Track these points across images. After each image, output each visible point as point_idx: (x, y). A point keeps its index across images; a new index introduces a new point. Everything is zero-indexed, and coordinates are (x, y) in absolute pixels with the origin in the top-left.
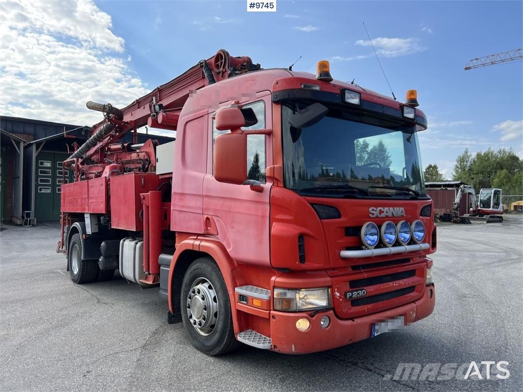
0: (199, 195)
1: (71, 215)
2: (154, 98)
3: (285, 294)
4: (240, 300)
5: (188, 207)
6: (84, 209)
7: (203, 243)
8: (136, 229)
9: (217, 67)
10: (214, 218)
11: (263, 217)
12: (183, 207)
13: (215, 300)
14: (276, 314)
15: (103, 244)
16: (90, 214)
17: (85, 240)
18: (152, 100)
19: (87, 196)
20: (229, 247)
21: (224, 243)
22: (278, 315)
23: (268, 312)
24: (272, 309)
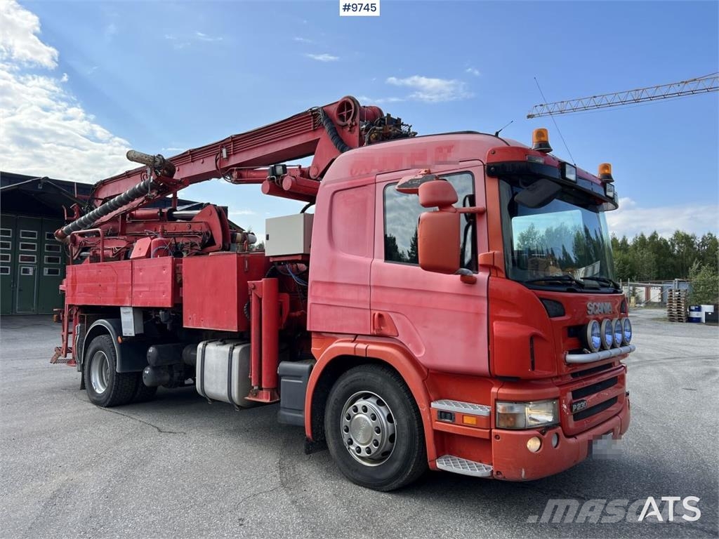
0: (365, 286)
1: (84, 309)
2: (224, 151)
3: (512, 408)
4: (441, 418)
5: (344, 300)
6: (123, 301)
7: (371, 347)
8: (238, 329)
9: (341, 117)
10: (390, 314)
11: (478, 314)
12: (334, 300)
13: (389, 419)
14: (500, 433)
15: (151, 350)
16: (133, 307)
17: (122, 345)
18: (222, 152)
19: (130, 282)
20: (419, 351)
21: (410, 347)
22: (503, 434)
23: (488, 431)
24: (493, 426)
